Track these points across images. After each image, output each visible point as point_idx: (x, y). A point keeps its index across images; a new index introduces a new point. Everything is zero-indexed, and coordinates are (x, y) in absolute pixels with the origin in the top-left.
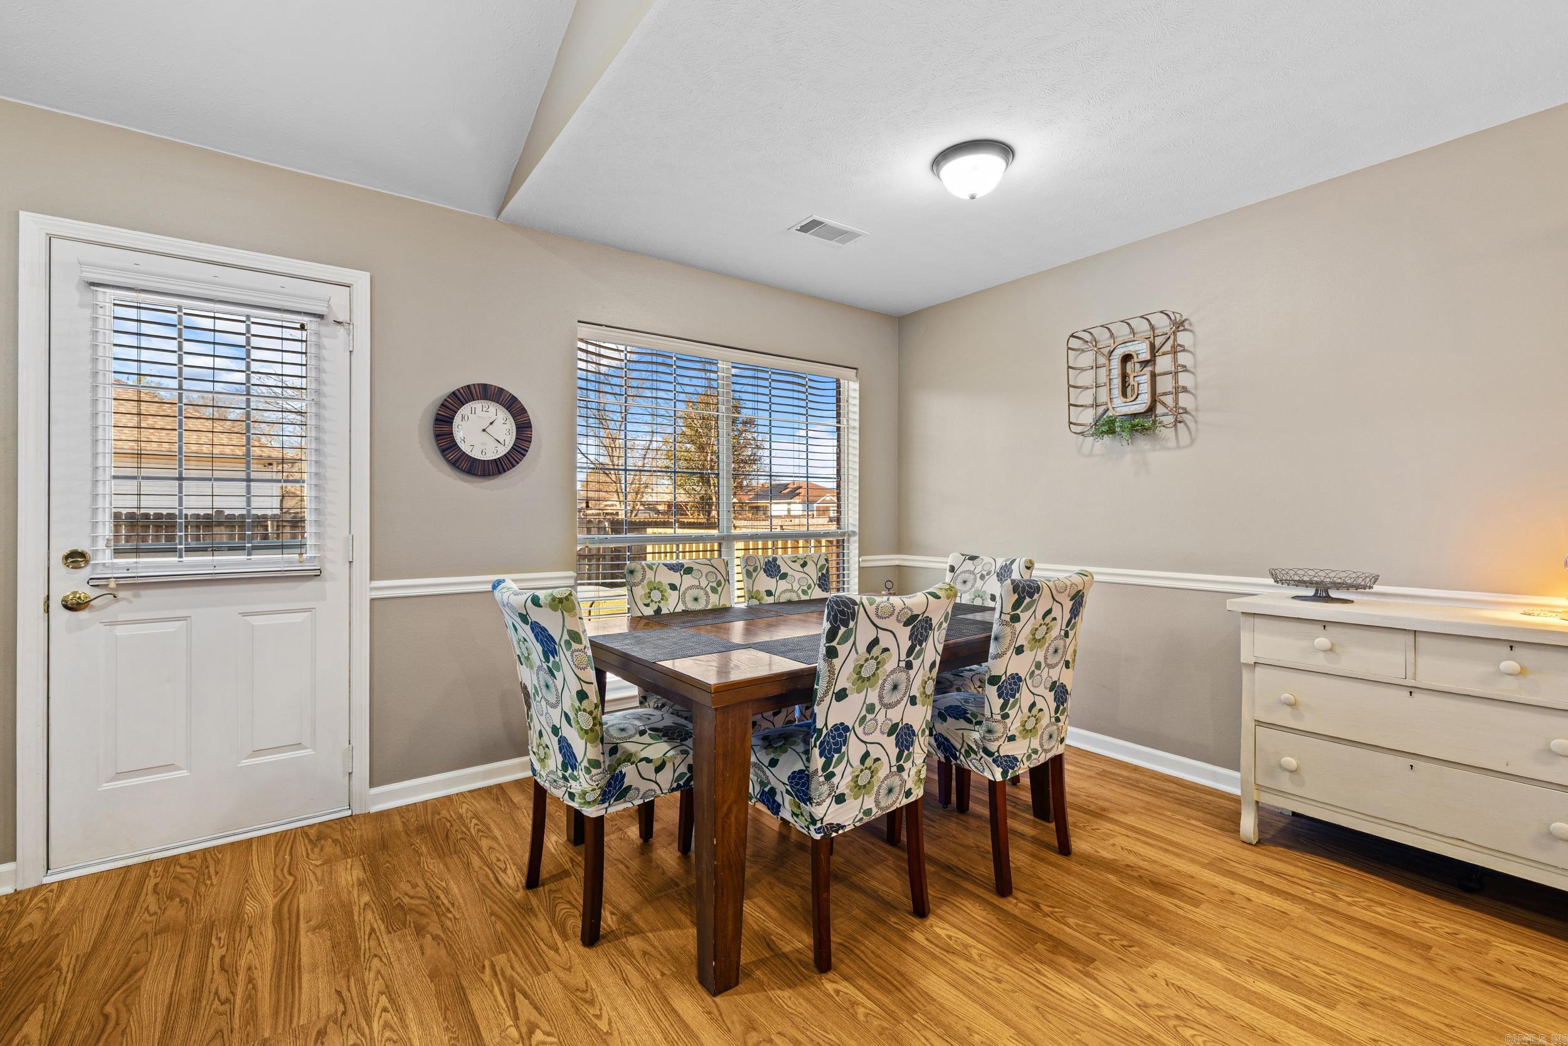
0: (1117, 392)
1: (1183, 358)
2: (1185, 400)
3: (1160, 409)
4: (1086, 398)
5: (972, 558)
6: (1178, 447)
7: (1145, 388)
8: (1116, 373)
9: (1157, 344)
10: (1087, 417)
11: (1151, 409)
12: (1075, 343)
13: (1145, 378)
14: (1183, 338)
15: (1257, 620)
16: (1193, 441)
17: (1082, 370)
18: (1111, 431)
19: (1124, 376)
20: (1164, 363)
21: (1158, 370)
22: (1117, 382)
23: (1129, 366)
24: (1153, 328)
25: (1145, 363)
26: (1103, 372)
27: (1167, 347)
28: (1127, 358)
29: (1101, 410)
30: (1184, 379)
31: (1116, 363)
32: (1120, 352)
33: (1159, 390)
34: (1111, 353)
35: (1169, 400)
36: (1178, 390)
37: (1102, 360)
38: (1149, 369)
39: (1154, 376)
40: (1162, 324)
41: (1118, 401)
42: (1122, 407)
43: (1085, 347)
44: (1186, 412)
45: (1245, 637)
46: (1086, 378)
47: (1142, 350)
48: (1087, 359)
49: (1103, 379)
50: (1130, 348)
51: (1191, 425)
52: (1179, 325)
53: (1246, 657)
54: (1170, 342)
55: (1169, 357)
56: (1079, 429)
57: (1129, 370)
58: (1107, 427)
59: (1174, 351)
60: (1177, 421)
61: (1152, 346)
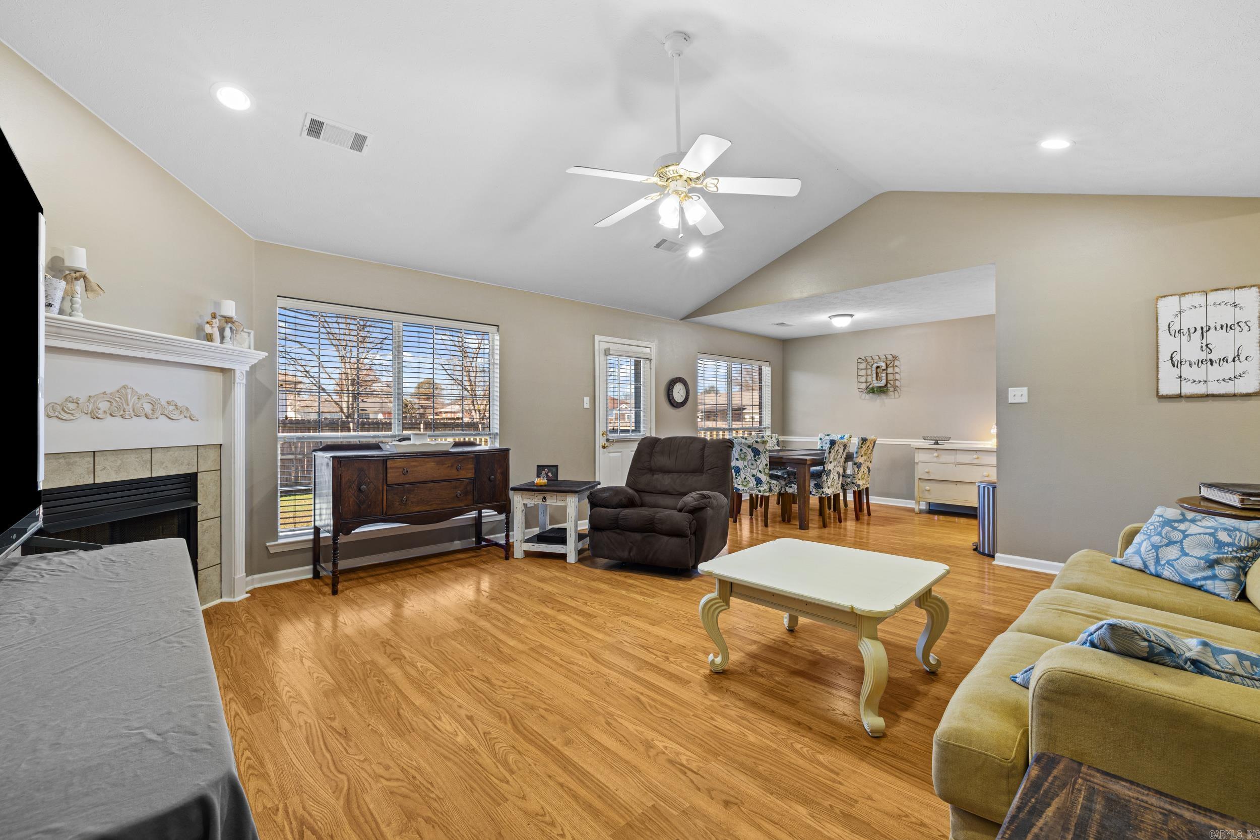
0: (874, 379)
1: (897, 370)
2: (897, 383)
3: (889, 385)
4: (863, 379)
5: (828, 435)
6: (895, 398)
7: (884, 378)
8: (874, 372)
9: (888, 363)
10: (864, 386)
11: (886, 385)
12: (859, 360)
13: (884, 375)
14: (897, 363)
15: (919, 450)
16: (899, 396)
17: (861, 369)
18: (873, 392)
19: (877, 373)
20: (890, 370)
21: (888, 372)
22: (874, 375)
23: (878, 369)
24: (886, 358)
25: (884, 370)
26: (869, 371)
27: (891, 365)
28: (878, 367)
29: (869, 384)
30: (897, 376)
31: (874, 369)
32: (875, 365)
33: (889, 379)
34: (872, 365)
35: (892, 382)
36: (895, 380)
37: (869, 367)
38: (885, 372)
39: (887, 374)
40: (890, 357)
41: (875, 382)
42: (876, 384)
43: (862, 361)
44: (897, 387)
45: (916, 455)
46: (863, 373)
47: (883, 365)
48: (863, 366)
49: (869, 373)
50: (879, 364)
51: (899, 391)
52: (895, 358)
53: (916, 461)
54: (892, 364)
55: (892, 368)
56: (860, 390)
57: (878, 371)
58: (872, 391)
59: (894, 367)
60: (895, 390)
61: (886, 364)
